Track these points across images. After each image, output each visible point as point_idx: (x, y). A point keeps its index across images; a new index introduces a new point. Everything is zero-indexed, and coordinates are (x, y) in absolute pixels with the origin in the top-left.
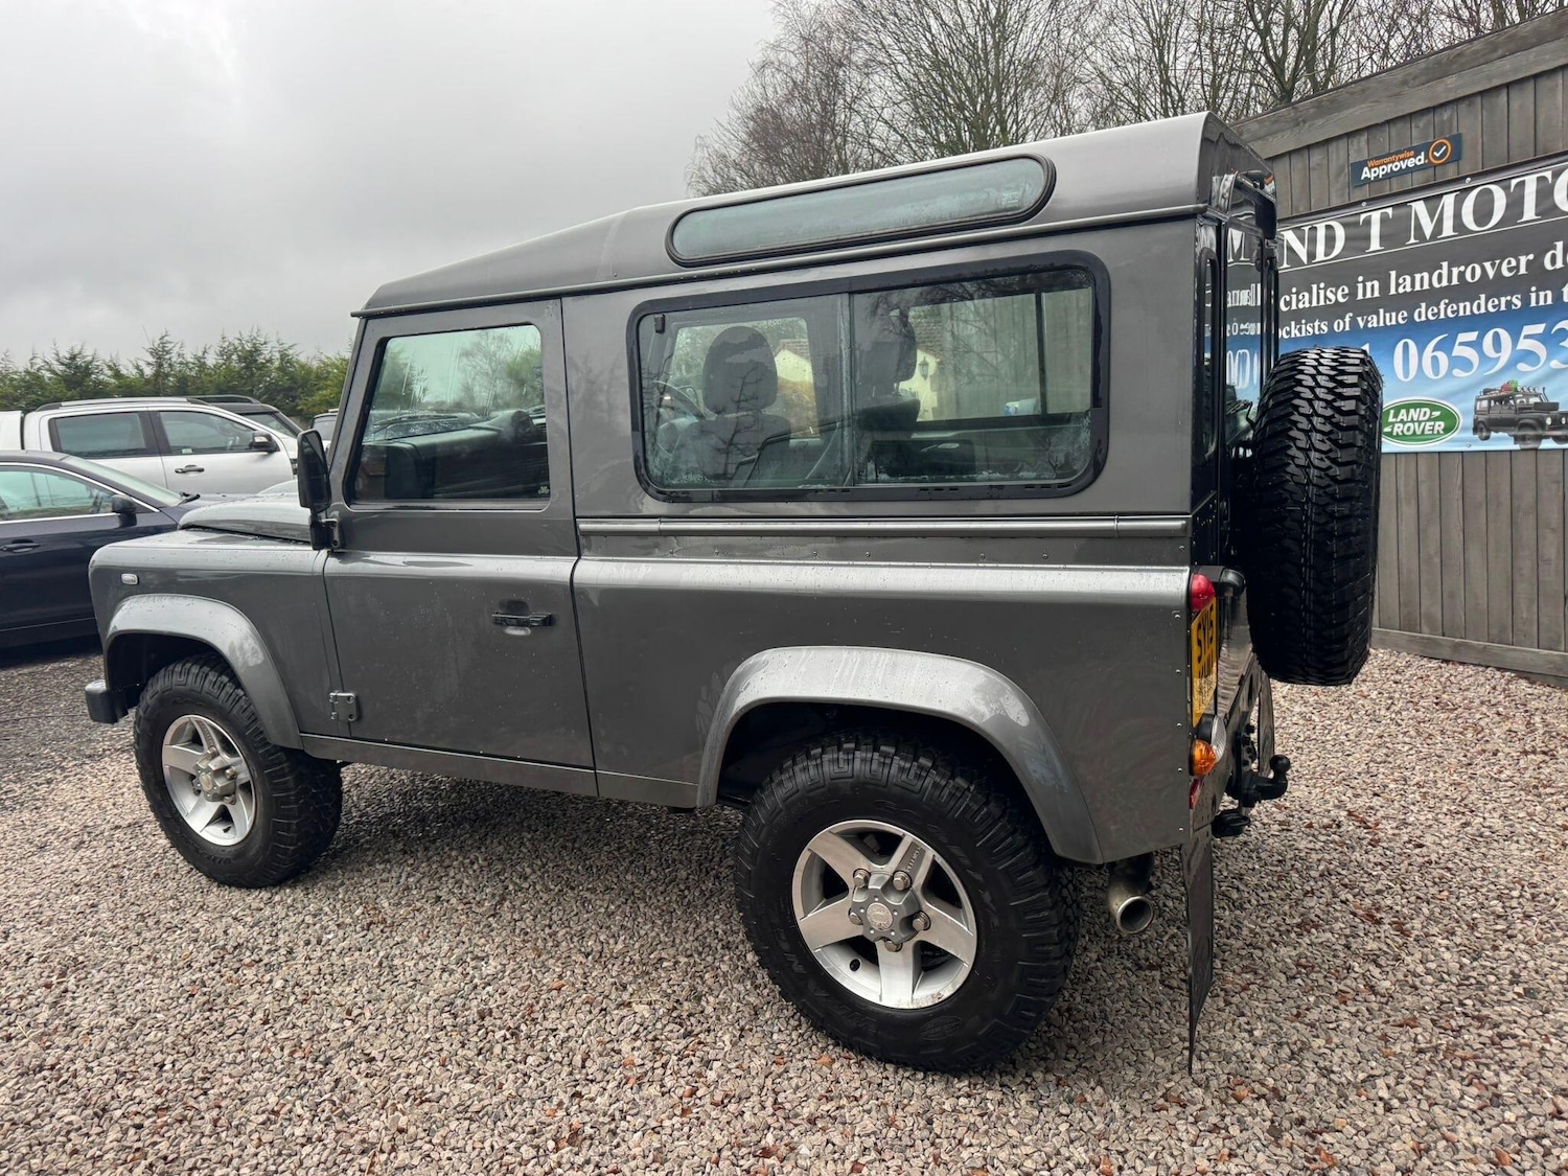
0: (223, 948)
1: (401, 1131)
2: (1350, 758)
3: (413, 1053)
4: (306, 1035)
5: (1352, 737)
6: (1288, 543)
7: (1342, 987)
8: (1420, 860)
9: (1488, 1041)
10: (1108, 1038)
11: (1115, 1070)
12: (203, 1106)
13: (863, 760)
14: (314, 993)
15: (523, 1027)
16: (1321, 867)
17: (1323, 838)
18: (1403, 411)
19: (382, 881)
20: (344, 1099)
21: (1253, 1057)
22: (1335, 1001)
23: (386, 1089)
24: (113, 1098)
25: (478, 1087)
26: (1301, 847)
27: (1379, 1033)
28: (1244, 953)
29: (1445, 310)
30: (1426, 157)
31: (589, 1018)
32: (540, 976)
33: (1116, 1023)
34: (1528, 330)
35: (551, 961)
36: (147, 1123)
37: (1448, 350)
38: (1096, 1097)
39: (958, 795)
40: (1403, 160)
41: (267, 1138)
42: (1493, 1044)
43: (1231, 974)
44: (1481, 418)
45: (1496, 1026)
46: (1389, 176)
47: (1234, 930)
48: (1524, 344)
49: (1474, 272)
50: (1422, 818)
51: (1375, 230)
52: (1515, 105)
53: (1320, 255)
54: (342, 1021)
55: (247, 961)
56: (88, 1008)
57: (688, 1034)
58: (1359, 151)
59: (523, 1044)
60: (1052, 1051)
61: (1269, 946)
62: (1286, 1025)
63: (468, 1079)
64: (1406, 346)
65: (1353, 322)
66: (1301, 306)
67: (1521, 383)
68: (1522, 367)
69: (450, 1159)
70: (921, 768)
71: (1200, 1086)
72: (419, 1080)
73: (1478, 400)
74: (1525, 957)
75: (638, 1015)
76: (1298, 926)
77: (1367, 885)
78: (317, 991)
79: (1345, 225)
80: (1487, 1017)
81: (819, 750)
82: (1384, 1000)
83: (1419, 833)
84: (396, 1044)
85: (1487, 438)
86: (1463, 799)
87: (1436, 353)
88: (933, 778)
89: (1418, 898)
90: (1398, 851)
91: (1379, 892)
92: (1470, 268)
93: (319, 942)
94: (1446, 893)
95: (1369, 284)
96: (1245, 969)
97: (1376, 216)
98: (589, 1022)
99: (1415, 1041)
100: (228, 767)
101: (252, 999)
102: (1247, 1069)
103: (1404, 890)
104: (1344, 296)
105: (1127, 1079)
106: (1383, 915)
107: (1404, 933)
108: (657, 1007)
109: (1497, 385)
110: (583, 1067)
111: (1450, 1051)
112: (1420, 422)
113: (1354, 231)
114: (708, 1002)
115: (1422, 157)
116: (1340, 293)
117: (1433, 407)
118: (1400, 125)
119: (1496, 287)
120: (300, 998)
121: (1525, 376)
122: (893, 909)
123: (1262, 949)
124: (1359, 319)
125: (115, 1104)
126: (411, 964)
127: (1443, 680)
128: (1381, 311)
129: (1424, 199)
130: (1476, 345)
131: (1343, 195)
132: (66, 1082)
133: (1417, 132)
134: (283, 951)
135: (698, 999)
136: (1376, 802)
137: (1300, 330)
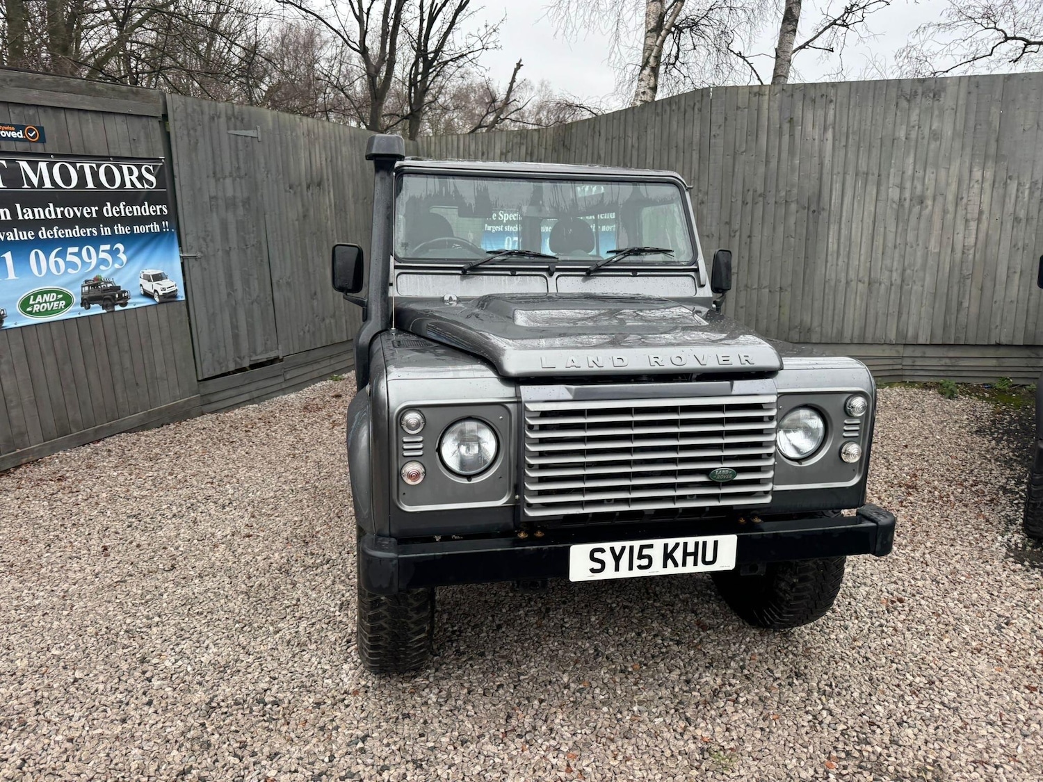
18: (40, 296)
29: (57, 233)
30: (24, 134)
34: (103, 247)
37: (64, 259)
40: (9, 131)
44: (85, 297)
48: (102, 255)
49: (70, 212)
64: (37, 254)
67: (103, 276)
68: (102, 267)
73: (83, 286)
85: (89, 308)
87: (58, 259)
92: (66, 209)
109: (91, 277)
112: (50, 302)
115: (21, 133)
117: (58, 292)
119: (83, 222)
121: (104, 272)
128: (15, 230)
130: (79, 254)
133: (13, 115)
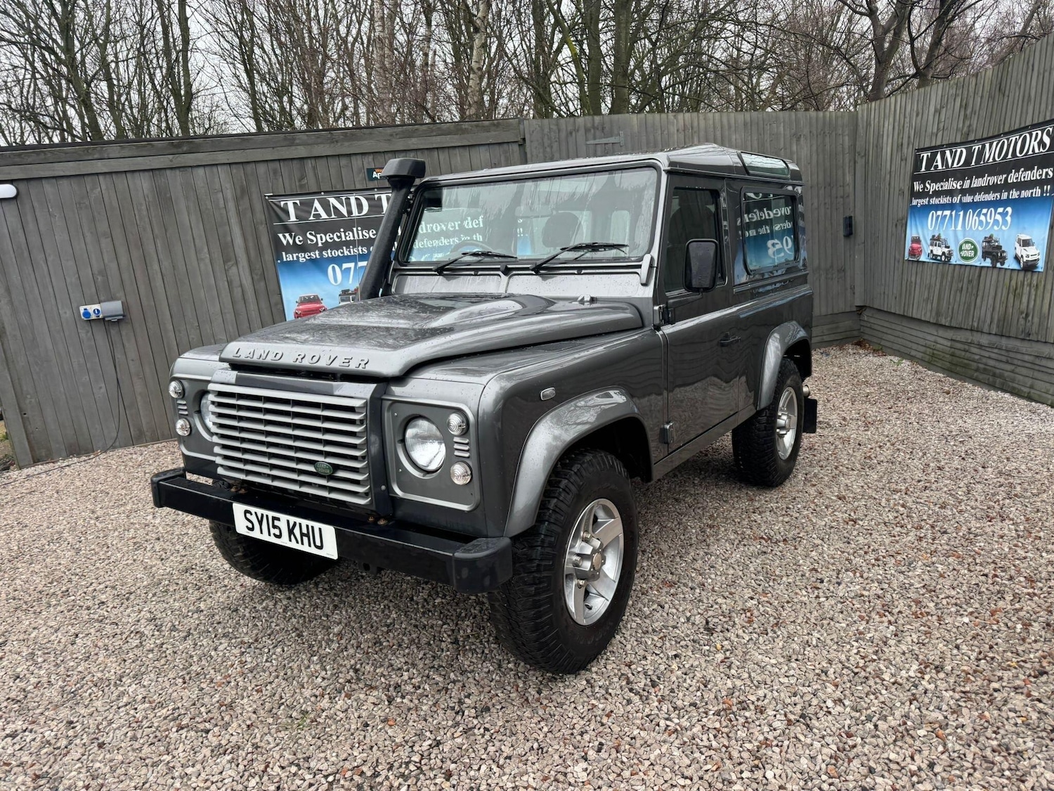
51: (385, 204)
52: (442, 157)
53: (355, 213)
58: (369, 163)
66: (348, 239)
79: (367, 199)
92: (435, 226)
97: (384, 197)
104: (373, 235)
113: (373, 203)
116: (370, 233)
131: (362, 184)
137: (350, 252)
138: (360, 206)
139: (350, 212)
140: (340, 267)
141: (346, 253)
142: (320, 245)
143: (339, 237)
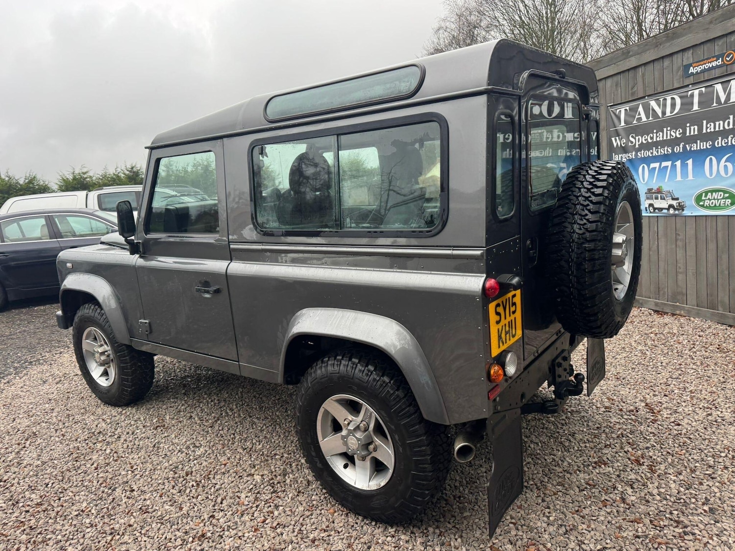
0: (93, 433)
1: (130, 526)
2: (659, 375)
3: (151, 489)
4: (110, 476)
5: (664, 364)
6: (563, 263)
7: (607, 498)
8: (676, 432)
9: (677, 535)
10: (474, 513)
11: (471, 530)
12: (55, 505)
13: (344, 365)
14: (122, 457)
15: (203, 481)
16: (619, 433)
17: (625, 417)
18: (710, 194)
19: (171, 407)
20: (113, 508)
21: (545, 531)
22: (601, 505)
23: (133, 505)
24: (22, 497)
25: (172, 508)
26: (612, 421)
27: (618, 525)
28: (561, 475)
29: (731, 140)
30: (722, 61)
31: (233, 479)
32: (219, 458)
33: (481, 506)
35: (228, 451)
36: (31, 511)
38: (457, 544)
39: (384, 385)
40: (711, 62)
41: (74, 523)
42: (681, 537)
43: (551, 486)
45: (686, 527)
46: (703, 71)
47: (560, 462)
50: (686, 410)
51: (696, 100)
53: (668, 113)
54: (128, 471)
55: (100, 439)
56: (30, 456)
57: (274, 492)
58: (688, 58)
59: (200, 489)
60: (443, 517)
61: (575, 472)
62: (569, 515)
63: (169, 504)
64: (711, 159)
65: (684, 147)
66: (658, 139)
69: (145, 541)
70: (369, 371)
71: (512, 544)
72: (148, 502)
74: (716, 490)
75: (255, 481)
76: (595, 463)
77: (641, 444)
78: (123, 456)
79: (681, 97)
80: (682, 522)
81: (327, 359)
82: (627, 507)
83: (681, 417)
84: (145, 484)
86: (713, 401)
87: (726, 163)
88: (374, 376)
89: (668, 453)
90: (665, 426)
91: (647, 448)
93: (133, 434)
94: (684, 451)
95: (692, 128)
96: (559, 484)
97: (696, 92)
98: (232, 482)
99: (637, 531)
100: (107, 351)
101: (95, 457)
102: (540, 537)
103: (662, 448)
104: (680, 134)
105: (476, 535)
106: (645, 460)
107: (653, 471)
108: (265, 477)
110: (221, 503)
111: (655, 537)
112: (718, 200)
113: (685, 100)
114: (289, 477)
115: (720, 60)
116: (678, 132)
117: (725, 192)
118: (709, 45)
120: (115, 459)
122: (358, 440)
123: (571, 474)
124: (687, 146)
125: (22, 500)
126: (166, 447)
127: (726, 336)
128: (699, 141)
129: (721, 83)
131: (680, 82)
132: (7, 488)
133: (718, 48)
134: (116, 437)
135: (285, 475)
136: (664, 399)
137: (658, 152)
138: (673, 105)
139: (664, 113)
140: (649, 167)
141: (655, 153)
142: (637, 146)
143: (652, 138)
